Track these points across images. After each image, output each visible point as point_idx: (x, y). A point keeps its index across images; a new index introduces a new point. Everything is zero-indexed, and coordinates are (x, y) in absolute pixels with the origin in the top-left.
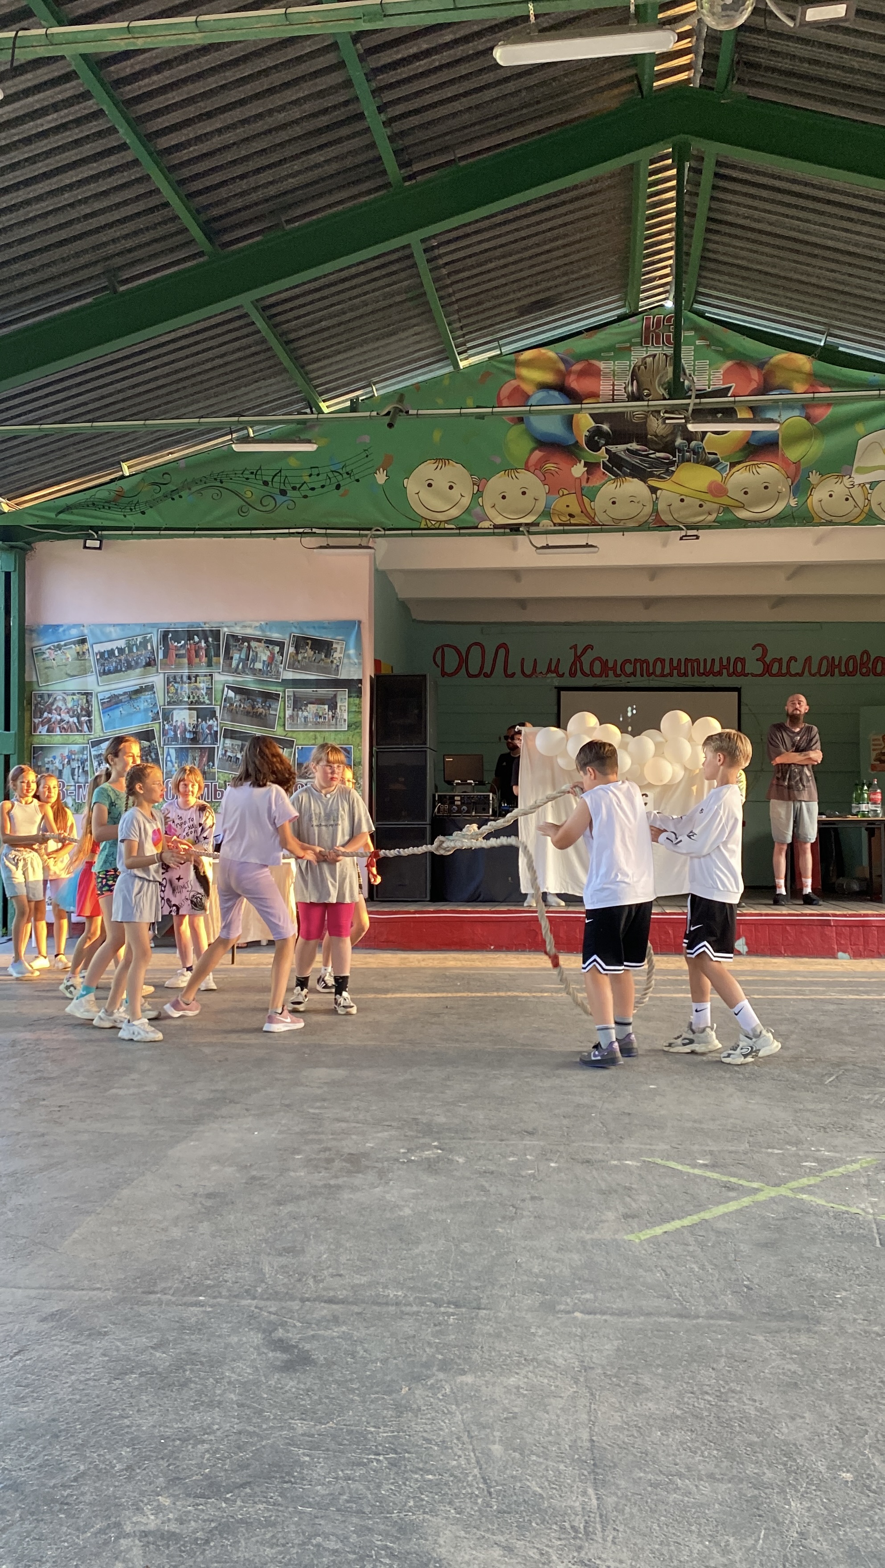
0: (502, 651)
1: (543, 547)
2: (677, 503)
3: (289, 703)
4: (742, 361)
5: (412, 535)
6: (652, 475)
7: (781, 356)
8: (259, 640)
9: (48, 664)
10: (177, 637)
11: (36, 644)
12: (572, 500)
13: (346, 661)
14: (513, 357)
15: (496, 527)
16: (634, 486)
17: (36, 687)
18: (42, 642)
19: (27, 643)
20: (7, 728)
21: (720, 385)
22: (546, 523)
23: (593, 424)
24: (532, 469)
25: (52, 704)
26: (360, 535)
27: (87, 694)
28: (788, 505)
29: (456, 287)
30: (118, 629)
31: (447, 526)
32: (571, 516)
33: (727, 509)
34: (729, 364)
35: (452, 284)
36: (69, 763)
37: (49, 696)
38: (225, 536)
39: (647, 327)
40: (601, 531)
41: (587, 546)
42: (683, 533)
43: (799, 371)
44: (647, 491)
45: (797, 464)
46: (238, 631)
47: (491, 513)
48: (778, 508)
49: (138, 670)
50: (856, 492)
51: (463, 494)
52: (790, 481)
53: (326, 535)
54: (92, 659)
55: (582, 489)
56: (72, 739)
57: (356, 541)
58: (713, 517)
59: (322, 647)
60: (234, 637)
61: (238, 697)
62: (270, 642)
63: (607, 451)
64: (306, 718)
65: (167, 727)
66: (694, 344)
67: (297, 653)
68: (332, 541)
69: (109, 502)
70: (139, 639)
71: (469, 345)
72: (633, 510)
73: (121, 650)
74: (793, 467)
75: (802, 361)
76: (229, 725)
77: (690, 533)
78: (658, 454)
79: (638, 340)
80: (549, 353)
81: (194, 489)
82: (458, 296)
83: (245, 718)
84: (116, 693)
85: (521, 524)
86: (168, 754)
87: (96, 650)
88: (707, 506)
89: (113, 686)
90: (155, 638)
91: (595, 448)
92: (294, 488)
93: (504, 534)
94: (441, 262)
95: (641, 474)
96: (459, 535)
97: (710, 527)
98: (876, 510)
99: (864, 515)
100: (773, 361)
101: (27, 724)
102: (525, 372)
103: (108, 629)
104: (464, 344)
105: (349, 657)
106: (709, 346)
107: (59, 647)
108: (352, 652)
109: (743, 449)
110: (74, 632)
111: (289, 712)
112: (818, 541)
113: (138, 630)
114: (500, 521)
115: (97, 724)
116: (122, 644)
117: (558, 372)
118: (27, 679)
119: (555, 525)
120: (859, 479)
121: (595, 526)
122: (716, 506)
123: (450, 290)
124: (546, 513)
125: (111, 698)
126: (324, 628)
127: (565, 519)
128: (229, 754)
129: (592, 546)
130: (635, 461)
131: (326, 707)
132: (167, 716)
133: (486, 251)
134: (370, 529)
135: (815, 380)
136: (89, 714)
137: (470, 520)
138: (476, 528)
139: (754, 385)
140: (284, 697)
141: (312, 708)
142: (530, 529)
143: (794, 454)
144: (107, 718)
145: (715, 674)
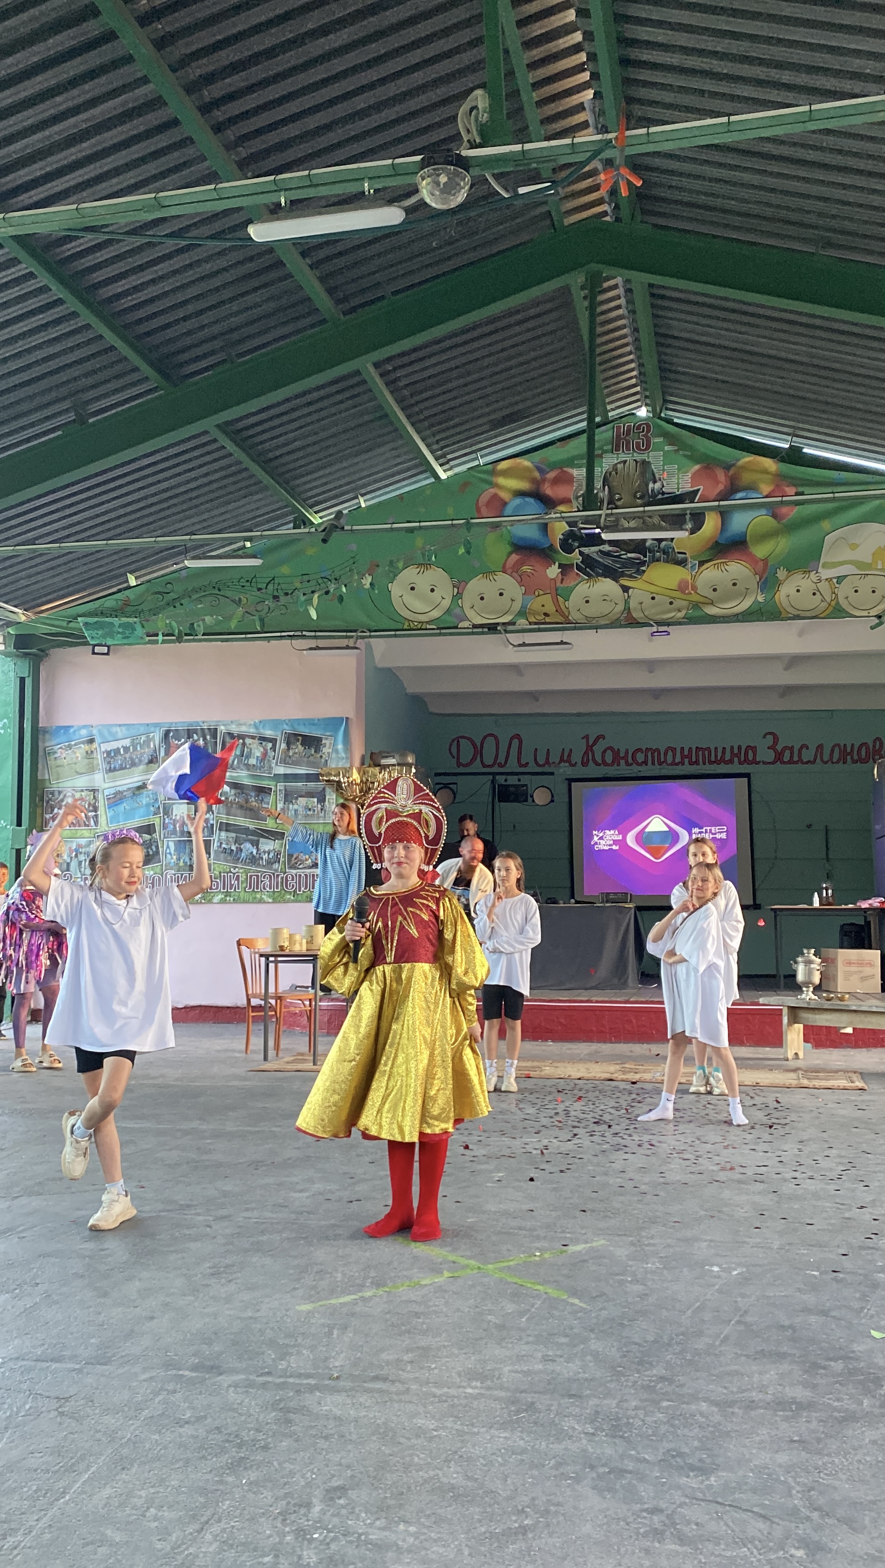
0: (516, 742)
1: (520, 645)
2: (647, 601)
3: (281, 797)
4: (709, 464)
5: (395, 636)
6: (623, 575)
7: (748, 459)
8: (253, 738)
9: (59, 762)
10: (177, 734)
11: (47, 744)
12: (547, 600)
13: (334, 755)
14: (490, 466)
15: (475, 626)
16: (607, 586)
17: (48, 784)
18: (54, 743)
19: (40, 744)
20: (19, 824)
21: (687, 488)
22: (522, 623)
23: (568, 528)
24: (509, 571)
25: (62, 800)
26: (346, 637)
27: (94, 791)
28: (756, 601)
29: (422, 406)
30: (124, 728)
31: (428, 627)
32: (546, 615)
33: (696, 606)
34: (697, 467)
35: (417, 403)
36: (76, 856)
37: (60, 792)
38: (223, 640)
39: (618, 436)
40: (575, 629)
41: (562, 643)
42: (655, 629)
43: (765, 472)
44: (620, 590)
45: (765, 561)
46: (234, 729)
47: (470, 613)
48: (746, 604)
49: (142, 767)
50: (824, 587)
51: (444, 595)
52: (758, 577)
53: (315, 637)
54: (99, 758)
55: (557, 590)
56: (79, 833)
57: (344, 643)
58: (680, 615)
59: (312, 742)
60: (231, 735)
61: (233, 792)
62: (263, 739)
63: (581, 553)
64: (296, 811)
65: (167, 821)
66: (663, 450)
67: (289, 749)
68: (321, 643)
69: (116, 611)
70: (143, 738)
71: (449, 457)
72: (606, 608)
73: (126, 749)
74: (761, 563)
75: (769, 463)
76: (224, 819)
77: (661, 629)
78: (629, 555)
79: (609, 447)
80: (525, 462)
81: (194, 597)
82: (427, 413)
83: (239, 812)
84: (121, 789)
85: (498, 624)
86: (168, 847)
87: (103, 749)
88: (677, 603)
89: (118, 783)
90: (157, 736)
91: (570, 551)
92: (286, 594)
93: (483, 633)
94: (401, 384)
95: (613, 574)
96: (440, 634)
97: (680, 624)
98: (844, 604)
99: (831, 609)
100: (740, 463)
101: (39, 821)
102: (501, 481)
103: (114, 729)
104: (444, 456)
105: (337, 751)
106: (676, 451)
107: (70, 747)
108: (340, 747)
109: (711, 548)
110: (84, 732)
111: (280, 806)
112: (801, 634)
113: (142, 730)
114: (479, 621)
115: (102, 820)
116: (127, 742)
117: (533, 481)
118: (39, 777)
119: (530, 623)
120: (825, 573)
121: (567, 624)
122: (685, 603)
123: (416, 409)
124: (522, 613)
125: (116, 794)
126: (314, 725)
127: (541, 618)
128: (224, 846)
129: (566, 643)
130: (608, 561)
131: (315, 800)
132: (167, 811)
133: (443, 372)
134: (355, 631)
135: (780, 479)
136: (95, 809)
137: (451, 621)
138: (456, 627)
139: (721, 487)
140: (276, 791)
141: (302, 801)
142: (507, 627)
143: (760, 551)
144: (112, 813)
145: (726, 763)
